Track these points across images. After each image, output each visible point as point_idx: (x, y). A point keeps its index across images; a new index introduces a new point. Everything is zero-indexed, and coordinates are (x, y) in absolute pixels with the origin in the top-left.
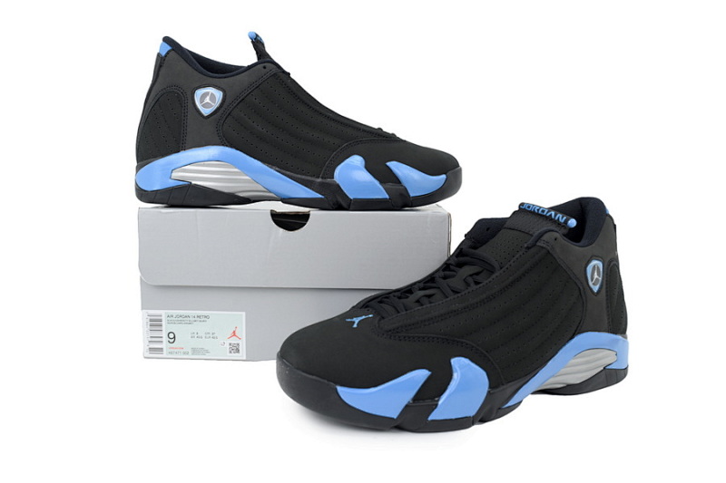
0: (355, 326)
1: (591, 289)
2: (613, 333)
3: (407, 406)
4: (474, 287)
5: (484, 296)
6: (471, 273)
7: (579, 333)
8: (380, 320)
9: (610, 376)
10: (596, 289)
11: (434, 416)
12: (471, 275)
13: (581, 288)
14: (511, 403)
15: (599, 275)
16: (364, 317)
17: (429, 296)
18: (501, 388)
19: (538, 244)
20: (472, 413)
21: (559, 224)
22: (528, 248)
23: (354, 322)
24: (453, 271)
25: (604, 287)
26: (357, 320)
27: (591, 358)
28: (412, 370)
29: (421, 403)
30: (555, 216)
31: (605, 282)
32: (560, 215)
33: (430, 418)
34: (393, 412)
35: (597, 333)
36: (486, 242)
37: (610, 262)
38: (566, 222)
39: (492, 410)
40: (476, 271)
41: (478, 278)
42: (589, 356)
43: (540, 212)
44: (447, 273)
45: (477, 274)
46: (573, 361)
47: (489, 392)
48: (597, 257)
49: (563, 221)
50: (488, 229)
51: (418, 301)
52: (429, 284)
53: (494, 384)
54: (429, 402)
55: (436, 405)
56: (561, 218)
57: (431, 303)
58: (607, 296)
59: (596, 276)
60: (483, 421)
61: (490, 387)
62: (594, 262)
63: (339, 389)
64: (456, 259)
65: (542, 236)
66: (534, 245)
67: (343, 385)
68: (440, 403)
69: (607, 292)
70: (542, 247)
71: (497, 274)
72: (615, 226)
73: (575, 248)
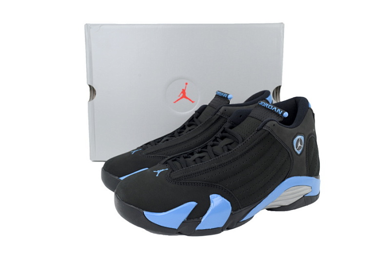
0: (157, 175)
1: (296, 153)
2: (310, 176)
3: (183, 222)
4: (226, 153)
5: (231, 158)
6: (227, 143)
7: (288, 177)
8: (171, 172)
9: (307, 200)
10: (299, 152)
11: (199, 227)
12: (226, 145)
13: (290, 153)
14: (245, 219)
15: (301, 144)
16: (163, 170)
17: (201, 158)
18: (239, 210)
19: (264, 128)
20: (221, 225)
21: (279, 115)
22: (258, 130)
23: (157, 173)
24: (218, 141)
25: (305, 150)
26: (159, 172)
27: (296, 191)
28: (186, 202)
29: (192, 220)
30: (276, 110)
31: (305, 148)
32: (279, 110)
33: (197, 229)
34: (176, 226)
35: (299, 177)
36: (239, 124)
37: (309, 135)
38: (282, 114)
39: (233, 222)
40: (230, 142)
41: (230, 147)
42: (294, 190)
43: (269, 107)
44: (215, 142)
45: (230, 144)
46: (284, 193)
47: (231, 214)
48: (300, 134)
49: (280, 113)
50: (241, 116)
51: (195, 160)
52: (203, 150)
53: (235, 208)
54: (196, 220)
55: (201, 221)
56: (279, 111)
57: (201, 162)
58: (306, 155)
59: (299, 145)
60: (228, 229)
61: (232, 210)
62: (299, 137)
63: (145, 213)
64: (221, 134)
65: (266, 123)
66: (261, 129)
67: (147, 211)
68: (202, 220)
69: (306, 153)
70: (266, 130)
71: (240, 145)
72: (313, 114)
73: (287, 130)
